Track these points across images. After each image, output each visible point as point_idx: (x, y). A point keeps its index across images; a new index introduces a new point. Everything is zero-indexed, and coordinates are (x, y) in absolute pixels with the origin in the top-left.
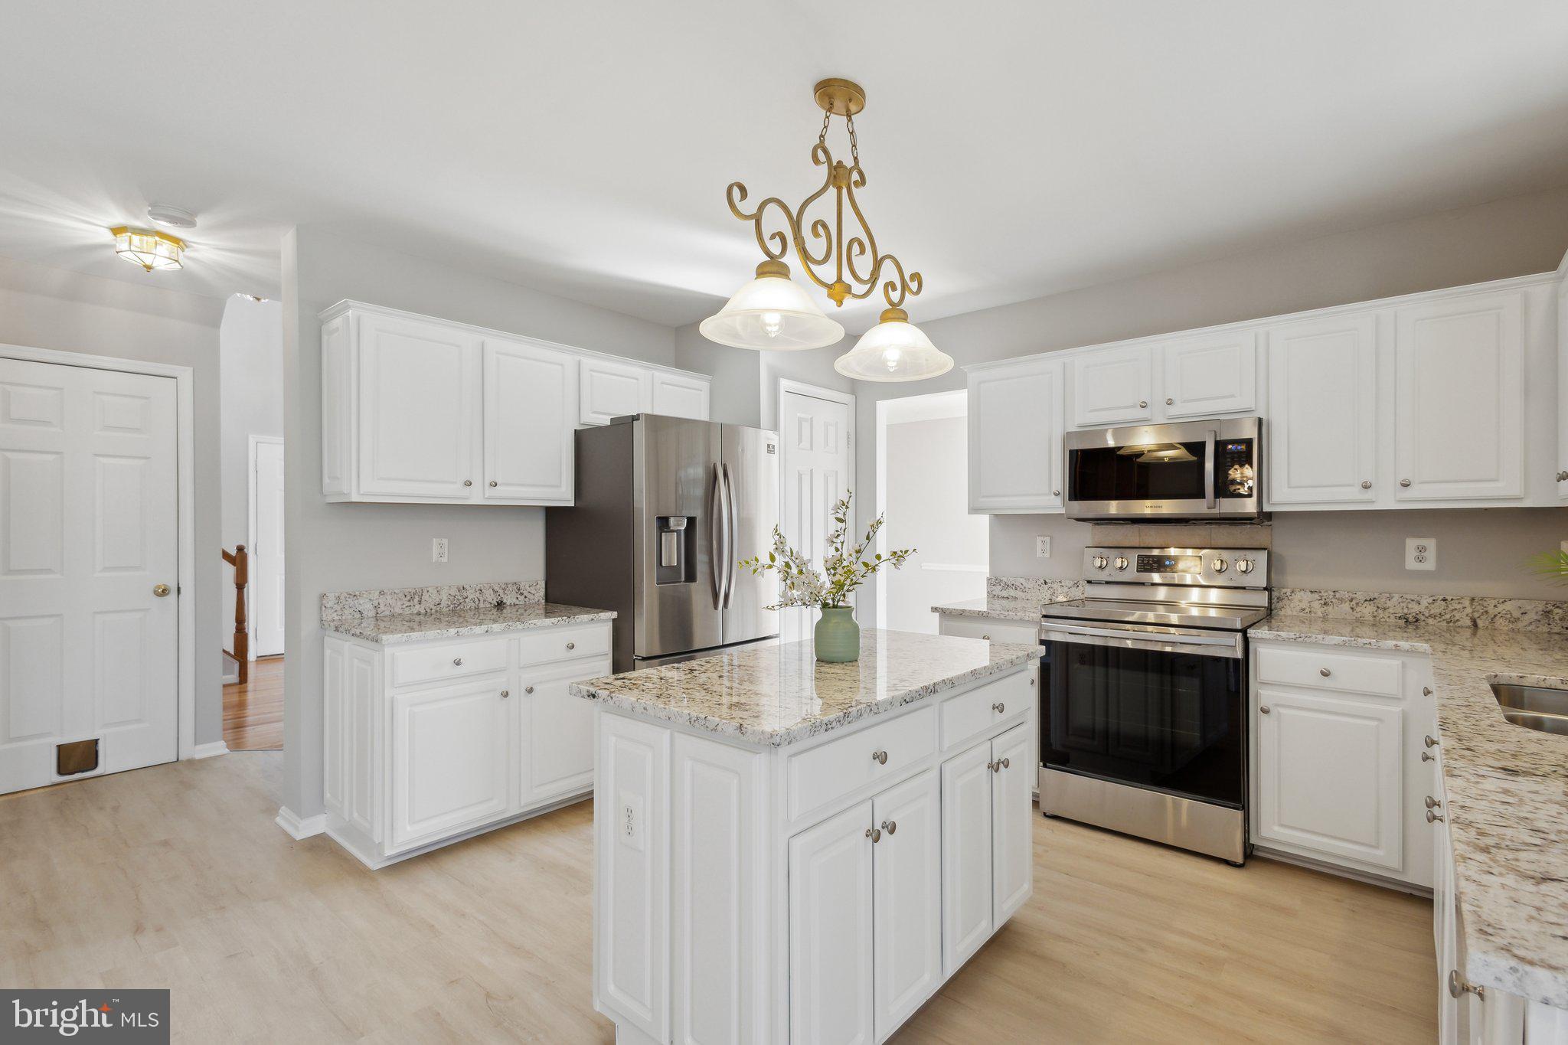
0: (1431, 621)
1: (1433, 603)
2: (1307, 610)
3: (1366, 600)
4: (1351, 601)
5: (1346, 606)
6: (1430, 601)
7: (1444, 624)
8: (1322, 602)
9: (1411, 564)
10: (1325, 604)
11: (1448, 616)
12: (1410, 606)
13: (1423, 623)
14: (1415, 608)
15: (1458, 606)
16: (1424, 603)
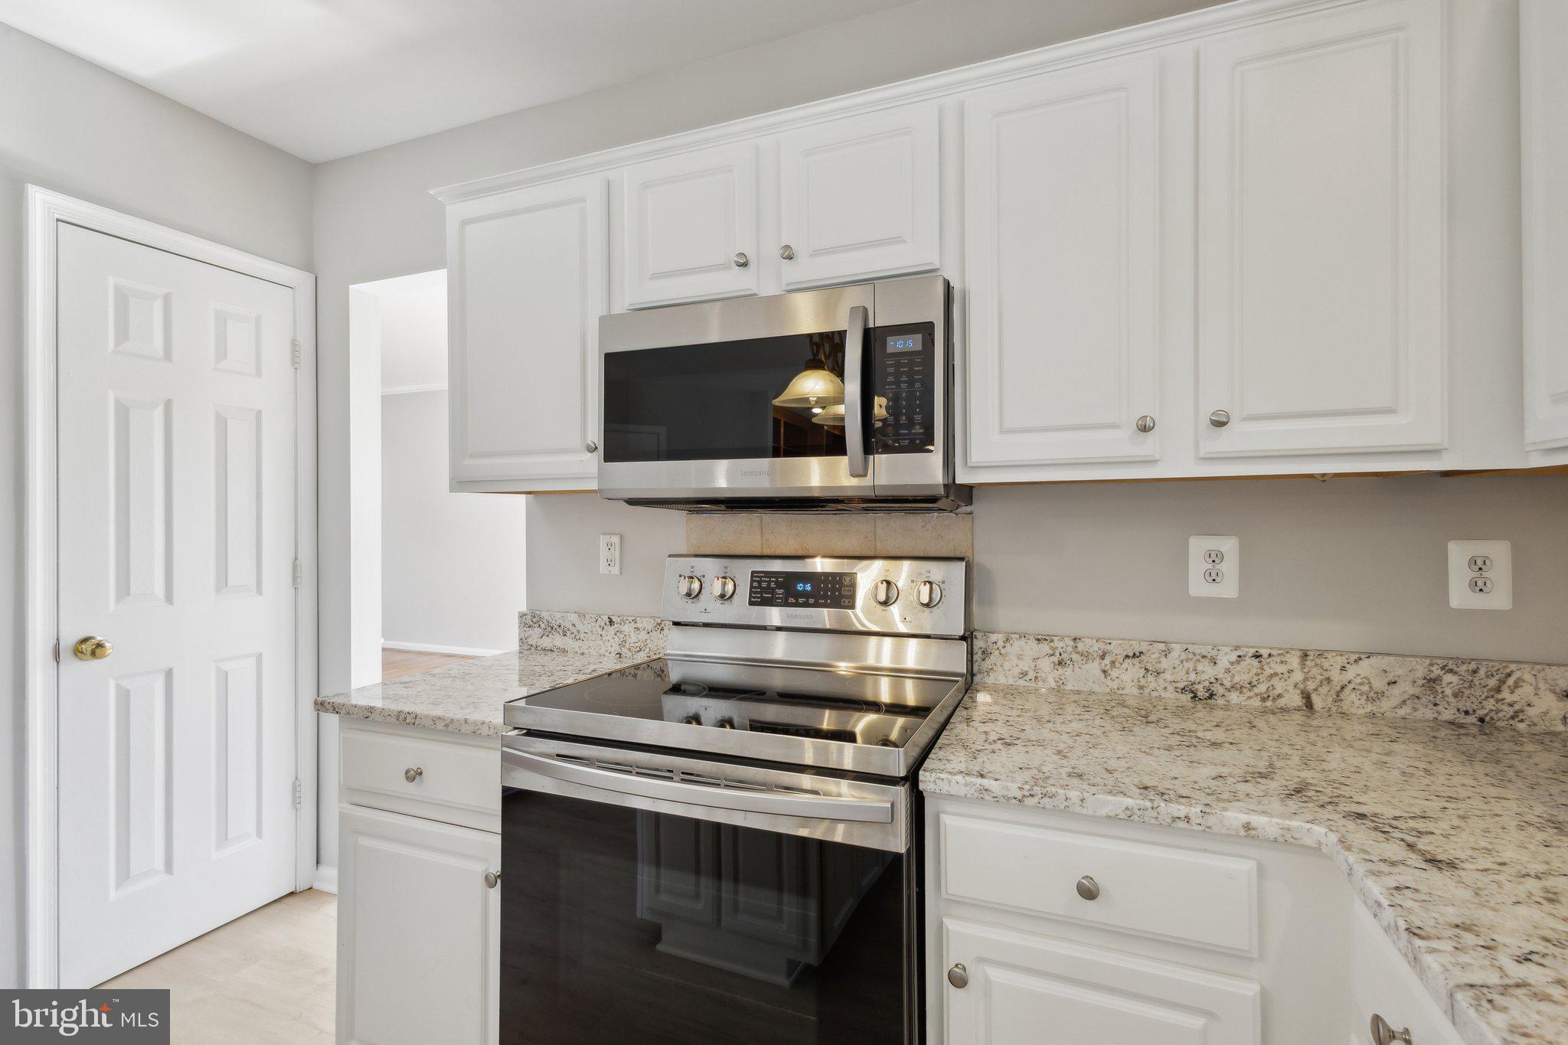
0: (1234, 697)
1: (1238, 662)
2: (1031, 675)
3: (1127, 656)
4: (1103, 657)
5: (1094, 667)
6: (1233, 657)
7: (1256, 703)
8: (1055, 659)
9: (1198, 587)
10: (1060, 663)
11: (1262, 688)
12: (1200, 668)
13: (1221, 702)
14: (1208, 672)
15: (1280, 669)
16: (1224, 661)
